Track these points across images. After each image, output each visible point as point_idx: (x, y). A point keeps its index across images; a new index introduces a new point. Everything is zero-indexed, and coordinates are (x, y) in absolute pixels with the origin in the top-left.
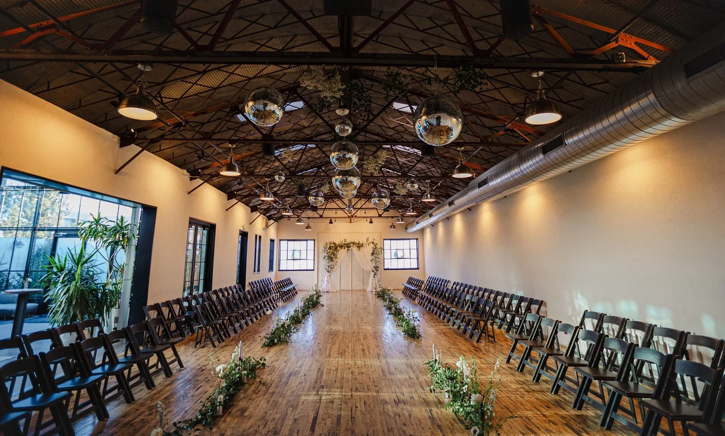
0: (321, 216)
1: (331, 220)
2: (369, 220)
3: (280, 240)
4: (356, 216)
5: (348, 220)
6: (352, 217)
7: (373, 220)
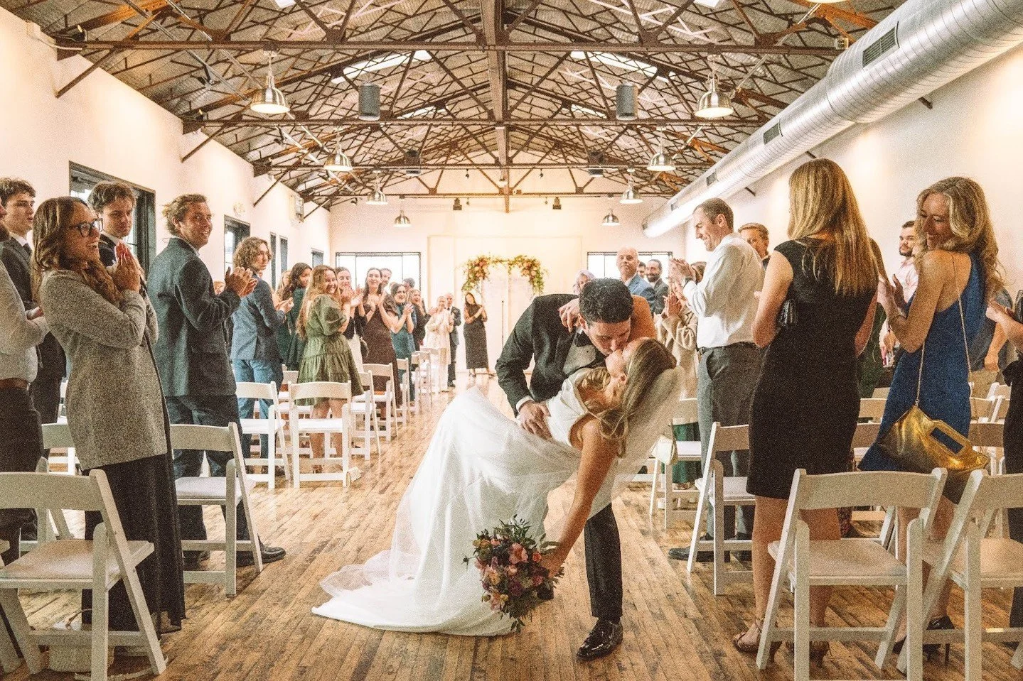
0: (433, 192)
1: (457, 201)
2: (551, 200)
3: (338, 254)
4: (519, 192)
5: (500, 201)
6: (511, 193)
7: (563, 201)
